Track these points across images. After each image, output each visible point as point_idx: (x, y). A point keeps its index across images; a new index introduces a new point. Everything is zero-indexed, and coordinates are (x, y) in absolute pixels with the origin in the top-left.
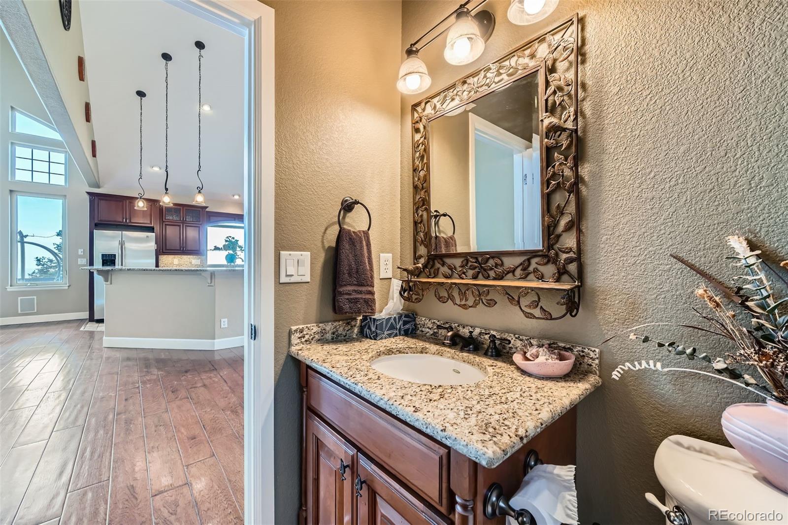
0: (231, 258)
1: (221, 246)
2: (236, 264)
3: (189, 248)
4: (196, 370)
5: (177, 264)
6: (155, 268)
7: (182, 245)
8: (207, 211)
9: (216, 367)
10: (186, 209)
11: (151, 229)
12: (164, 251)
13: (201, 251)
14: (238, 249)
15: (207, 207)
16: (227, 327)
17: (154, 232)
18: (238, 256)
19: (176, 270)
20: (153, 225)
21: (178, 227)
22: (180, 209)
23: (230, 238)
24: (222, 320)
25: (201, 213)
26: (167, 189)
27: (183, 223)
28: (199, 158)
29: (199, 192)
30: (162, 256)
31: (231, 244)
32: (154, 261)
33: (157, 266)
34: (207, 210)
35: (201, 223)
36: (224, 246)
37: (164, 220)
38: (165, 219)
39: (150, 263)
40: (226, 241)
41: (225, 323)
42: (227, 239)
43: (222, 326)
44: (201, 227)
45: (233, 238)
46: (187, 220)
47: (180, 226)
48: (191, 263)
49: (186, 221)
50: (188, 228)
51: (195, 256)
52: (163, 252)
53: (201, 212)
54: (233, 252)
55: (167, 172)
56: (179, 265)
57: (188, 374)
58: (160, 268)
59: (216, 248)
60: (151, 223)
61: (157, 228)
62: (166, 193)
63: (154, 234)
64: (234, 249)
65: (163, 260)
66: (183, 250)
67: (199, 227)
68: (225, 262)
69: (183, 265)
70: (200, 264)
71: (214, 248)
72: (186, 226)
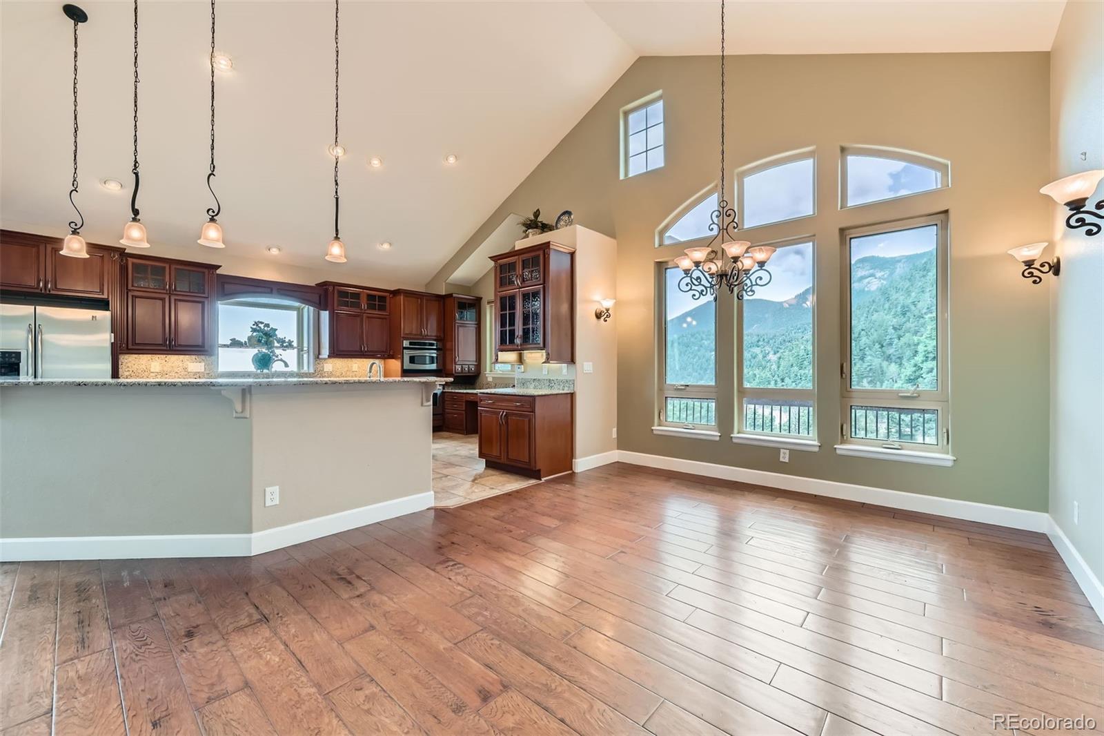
0: (264, 361)
1: (244, 339)
2: (273, 370)
3: (182, 341)
4: (216, 627)
5: (157, 371)
6: (110, 380)
7: (167, 335)
8: (219, 275)
9: (266, 611)
10: (175, 268)
11: (103, 304)
12: (130, 347)
13: (206, 348)
14: (276, 344)
15: (219, 267)
16: (278, 503)
17: (108, 310)
18: (277, 357)
19: (159, 384)
20: (105, 296)
21: (159, 303)
22: (165, 267)
23: (262, 326)
24: (268, 490)
25: (206, 277)
26: (137, 211)
27: (170, 295)
28: (213, 149)
29: (212, 220)
30: (126, 356)
31: (264, 336)
32: (108, 366)
33: (115, 374)
34: (219, 271)
35: (206, 295)
36: (250, 338)
37: (130, 287)
38: (133, 286)
39: (100, 370)
40: (254, 330)
41: (273, 496)
42: (255, 327)
43: (268, 503)
44: (206, 303)
45: (267, 325)
46: (178, 289)
47: (163, 300)
48: (185, 369)
49: (175, 290)
50: (180, 304)
51: (194, 357)
52: (127, 348)
53: (207, 273)
54: (268, 349)
55: (137, 175)
56: (163, 374)
57: (196, 642)
58: (119, 380)
59: (235, 343)
60: (102, 292)
61: (116, 303)
62: (134, 220)
63: (108, 314)
64: (268, 344)
65: (129, 365)
66: (170, 345)
67: (203, 303)
68: (251, 368)
69: (170, 372)
70: (203, 371)
71: (230, 341)
72: (175, 300)
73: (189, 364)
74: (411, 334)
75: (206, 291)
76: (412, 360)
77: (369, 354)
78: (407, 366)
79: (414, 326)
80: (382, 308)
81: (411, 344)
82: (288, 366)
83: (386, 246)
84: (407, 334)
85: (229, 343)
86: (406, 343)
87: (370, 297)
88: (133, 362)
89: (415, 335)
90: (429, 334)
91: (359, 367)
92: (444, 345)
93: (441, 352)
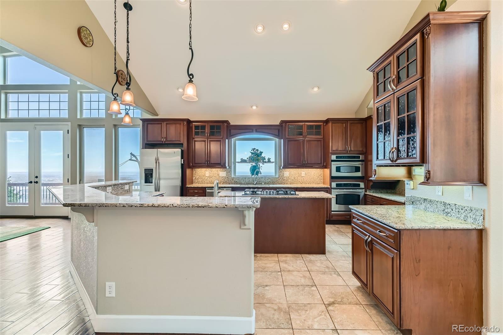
0: (255, 170)
1: (246, 158)
8: (228, 126)
10: (210, 125)
12: (194, 165)
14: (261, 161)
20: (182, 142)
21: (203, 143)
22: (206, 125)
23: (255, 151)
27: (208, 138)
31: (257, 157)
36: (249, 158)
37: (193, 137)
40: (252, 153)
42: (252, 152)
44: (222, 141)
45: (257, 150)
47: (205, 141)
48: (218, 175)
51: (222, 169)
52: (188, 166)
53: (222, 126)
54: (257, 164)
56: (210, 177)
59: (243, 161)
60: (180, 140)
61: (185, 144)
63: (180, 150)
64: (258, 161)
65: (197, 173)
67: (220, 141)
69: (213, 177)
70: (225, 176)
71: (241, 160)
72: (210, 141)
73: (220, 172)
74: (337, 150)
75: (222, 136)
76: (338, 169)
77: (309, 165)
78: (335, 174)
79: (340, 144)
80: (318, 133)
81: (337, 157)
82: (261, 174)
83: (316, 89)
84: (334, 151)
85: (240, 161)
86: (334, 157)
87: (310, 127)
88: (200, 172)
89: (341, 151)
90: (352, 149)
91: (306, 174)
92: (366, 157)
93: (364, 163)
